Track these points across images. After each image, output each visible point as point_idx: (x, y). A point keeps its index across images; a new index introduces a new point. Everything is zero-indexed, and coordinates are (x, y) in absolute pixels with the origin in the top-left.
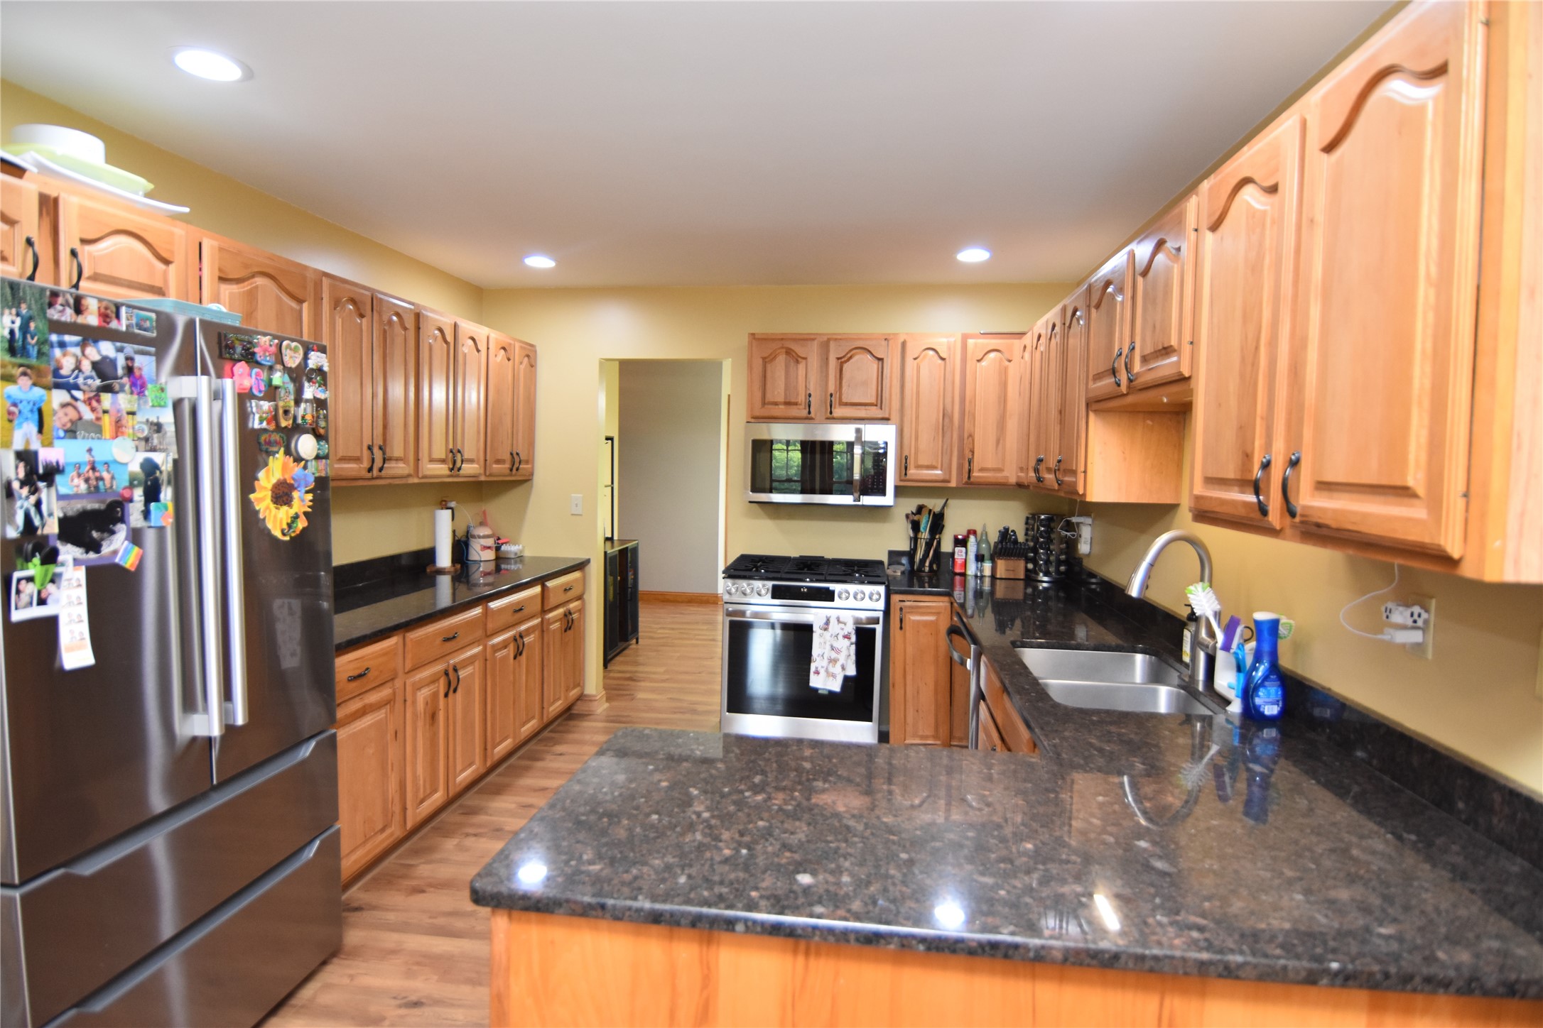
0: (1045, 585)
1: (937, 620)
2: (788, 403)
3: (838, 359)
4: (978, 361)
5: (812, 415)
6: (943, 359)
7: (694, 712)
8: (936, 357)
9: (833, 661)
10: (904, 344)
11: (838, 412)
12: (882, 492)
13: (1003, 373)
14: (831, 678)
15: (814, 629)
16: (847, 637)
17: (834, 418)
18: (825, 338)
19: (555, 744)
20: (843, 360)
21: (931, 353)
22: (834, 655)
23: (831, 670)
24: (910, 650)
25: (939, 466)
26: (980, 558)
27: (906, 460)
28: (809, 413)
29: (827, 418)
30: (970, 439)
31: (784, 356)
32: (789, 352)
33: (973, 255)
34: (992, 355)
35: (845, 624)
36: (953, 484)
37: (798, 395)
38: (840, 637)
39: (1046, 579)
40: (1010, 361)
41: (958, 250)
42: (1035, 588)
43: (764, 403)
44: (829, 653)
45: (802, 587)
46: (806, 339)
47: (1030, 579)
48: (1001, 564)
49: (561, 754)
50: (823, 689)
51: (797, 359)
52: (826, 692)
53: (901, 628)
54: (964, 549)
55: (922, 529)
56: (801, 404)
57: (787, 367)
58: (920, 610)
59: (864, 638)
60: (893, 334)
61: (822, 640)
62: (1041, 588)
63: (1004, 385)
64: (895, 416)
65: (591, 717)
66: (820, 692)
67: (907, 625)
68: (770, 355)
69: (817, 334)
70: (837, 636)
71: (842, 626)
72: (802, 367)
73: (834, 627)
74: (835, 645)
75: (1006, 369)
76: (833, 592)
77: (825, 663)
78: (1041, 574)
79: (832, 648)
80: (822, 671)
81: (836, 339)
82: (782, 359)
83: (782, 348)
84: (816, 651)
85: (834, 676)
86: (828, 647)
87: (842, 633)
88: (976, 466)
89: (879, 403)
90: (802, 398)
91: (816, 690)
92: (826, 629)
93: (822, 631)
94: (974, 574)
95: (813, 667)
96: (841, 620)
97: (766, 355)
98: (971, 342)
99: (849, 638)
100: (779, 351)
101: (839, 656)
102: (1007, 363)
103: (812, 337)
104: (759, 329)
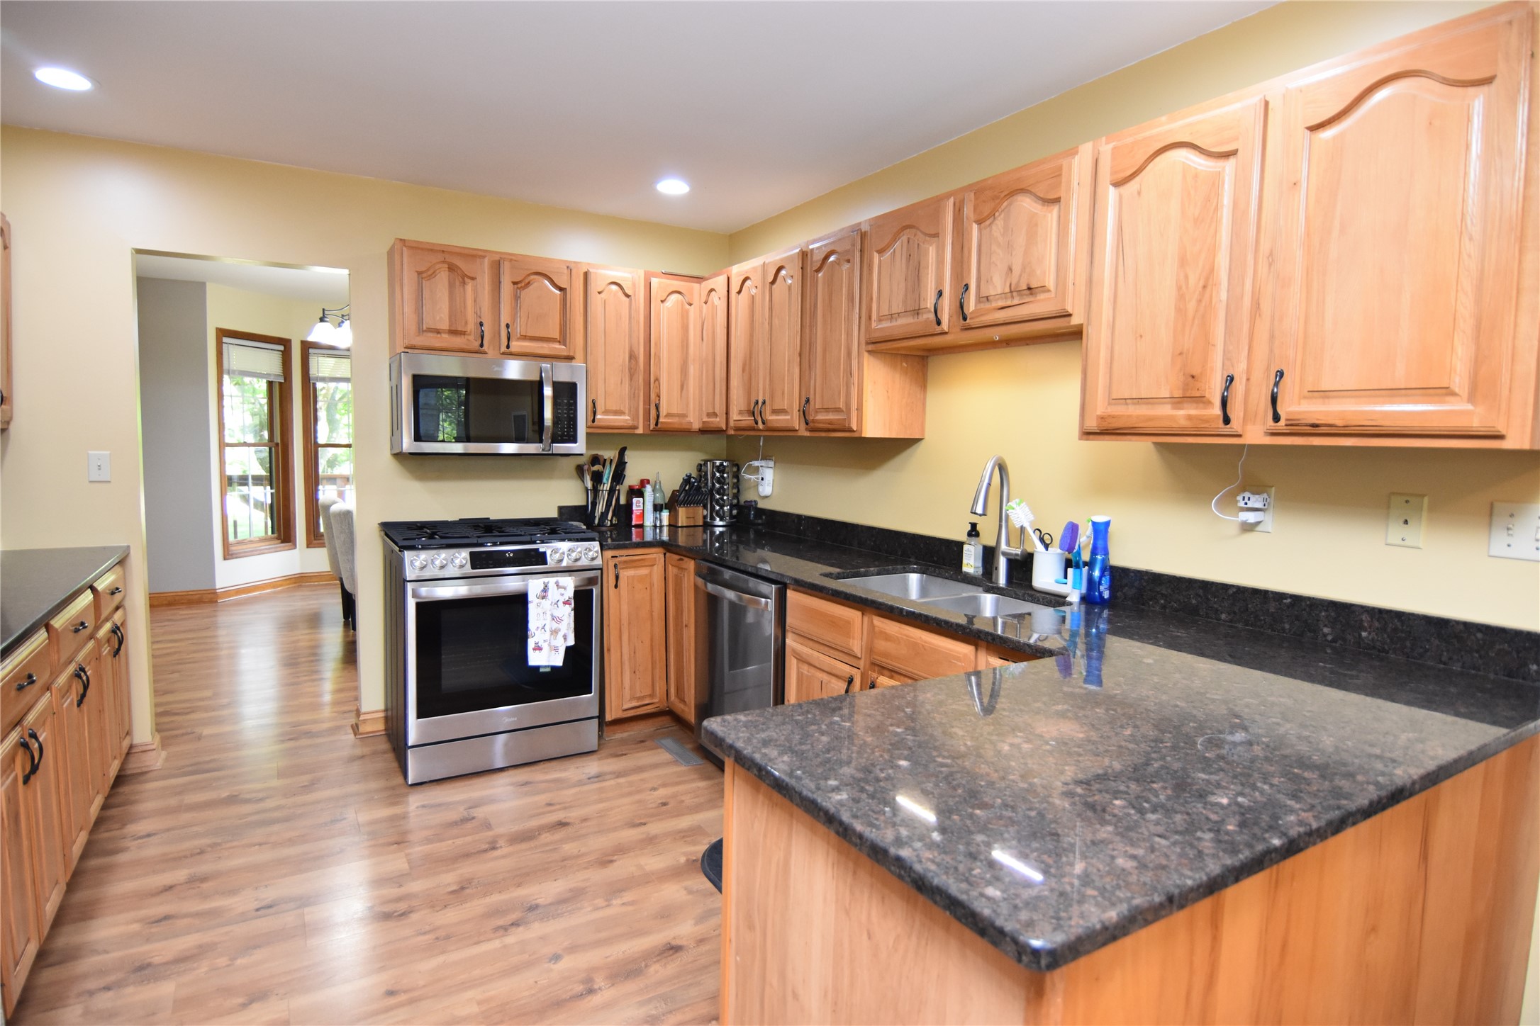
0: (721, 529)
1: (651, 574)
2: (453, 332)
3: (514, 283)
4: (662, 301)
5: (485, 348)
6: (628, 296)
7: (309, 734)
8: (620, 293)
9: (555, 632)
10: (586, 275)
11: (516, 345)
12: (573, 439)
13: (684, 316)
14: (554, 652)
15: (530, 598)
16: (566, 603)
17: (511, 354)
18: (497, 258)
19: (124, 825)
20: (519, 285)
21: (614, 287)
22: (555, 625)
23: (554, 643)
24: (625, 607)
25: (627, 412)
26: (657, 508)
27: (594, 404)
28: (482, 345)
29: (503, 354)
30: (657, 382)
31: (447, 273)
32: (452, 268)
33: (673, 187)
34: (675, 297)
35: (565, 588)
36: (640, 431)
37: (466, 323)
38: (560, 604)
39: (721, 523)
40: (690, 305)
41: (657, 179)
42: (713, 533)
43: (421, 331)
44: (551, 625)
45: (507, 551)
46: (473, 256)
47: (708, 526)
48: (682, 512)
49: (149, 835)
50: (546, 667)
51: (465, 278)
52: (548, 670)
53: (616, 586)
54: (641, 499)
55: (605, 480)
56: (469, 335)
57: (451, 286)
58: (634, 564)
59: (582, 602)
60: (575, 262)
61: (540, 611)
62: (718, 533)
63: (685, 328)
64: (579, 355)
65: (148, 776)
66: (541, 670)
67: (622, 582)
68: (428, 270)
69: (486, 251)
70: (556, 603)
71: (562, 591)
72: (469, 287)
73: (554, 593)
74: (556, 614)
75: (687, 312)
76: (544, 554)
77: (547, 635)
78: (718, 519)
79: (553, 618)
80: (545, 646)
81: (511, 260)
82: (443, 277)
83: (444, 262)
84: (533, 625)
85: (556, 649)
86: (549, 617)
87: (562, 599)
88: (663, 412)
89: (563, 340)
90: (471, 327)
91: (537, 668)
92: (543, 598)
93: (539, 601)
94: (652, 524)
95: (531, 643)
96: (560, 584)
97: (423, 269)
98: (654, 281)
99: (570, 604)
100: (437, 266)
101: (559, 626)
102: (688, 307)
103: (480, 253)
104: (411, 235)
